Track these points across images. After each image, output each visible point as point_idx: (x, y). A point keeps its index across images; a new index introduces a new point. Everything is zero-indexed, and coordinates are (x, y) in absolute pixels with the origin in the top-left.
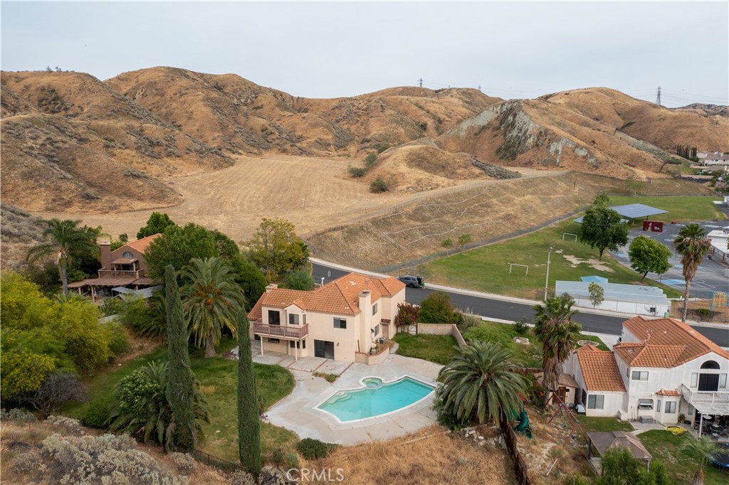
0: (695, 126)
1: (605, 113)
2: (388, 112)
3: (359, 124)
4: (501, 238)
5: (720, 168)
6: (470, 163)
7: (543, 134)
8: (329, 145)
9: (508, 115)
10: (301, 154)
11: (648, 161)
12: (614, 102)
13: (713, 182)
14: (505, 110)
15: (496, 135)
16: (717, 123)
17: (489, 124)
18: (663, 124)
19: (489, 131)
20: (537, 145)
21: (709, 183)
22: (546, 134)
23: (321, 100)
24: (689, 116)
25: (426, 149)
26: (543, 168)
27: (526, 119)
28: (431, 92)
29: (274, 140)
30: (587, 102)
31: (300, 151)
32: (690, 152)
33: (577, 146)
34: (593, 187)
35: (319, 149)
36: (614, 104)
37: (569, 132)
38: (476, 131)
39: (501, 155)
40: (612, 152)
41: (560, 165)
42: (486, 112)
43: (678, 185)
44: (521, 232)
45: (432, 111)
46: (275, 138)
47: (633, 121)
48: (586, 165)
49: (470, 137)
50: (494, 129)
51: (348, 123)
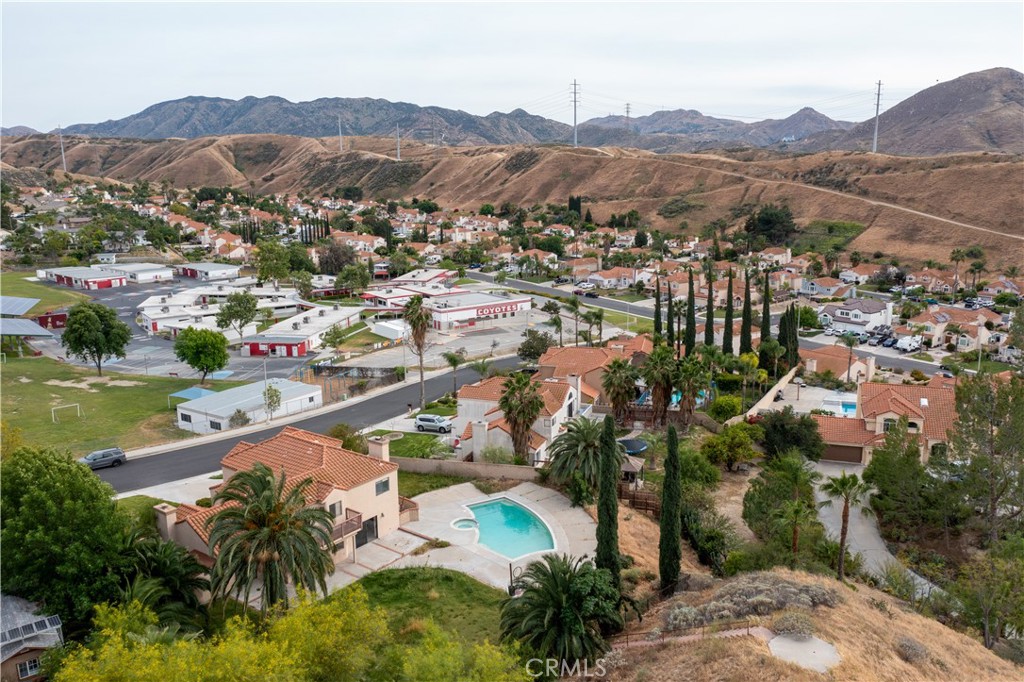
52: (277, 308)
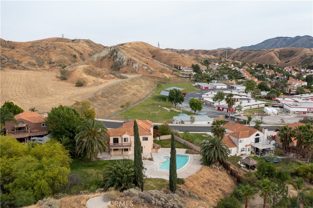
0: (177, 57)
1: (145, 52)
2: (58, 49)
3: (44, 55)
4: (136, 103)
5: (191, 73)
6: (109, 73)
7: (130, 60)
8: (35, 65)
9: (114, 52)
10: (24, 69)
11: (167, 71)
12: (147, 47)
13: (190, 78)
14: (112, 50)
15: (110, 61)
16: (184, 56)
17: (106, 56)
18: (167, 56)
19: (107, 59)
20: (128, 65)
21: (188, 78)
22: (131, 60)
23: (21, 43)
24: (174, 54)
25: (90, 67)
26: (132, 74)
27: (122, 54)
28: (70, 41)
29: (5, 62)
30: (138, 47)
31: (23, 68)
32: (179, 67)
33: (143, 65)
34: (152, 81)
35: (31, 67)
36: (148, 48)
37: (138, 59)
38: (101, 59)
39: (113, 69)
40: (155, 67)
41: (138, 73)
42: (104, 51)
43: (179, 79)
44: (142, 100)
45: (76, 49)
46: (6, 61)
47: (155, 55)
48: (148, 72)
49: (99, 61)
50: (109, 58)
51: (39, 54)
52: (240, 99)
